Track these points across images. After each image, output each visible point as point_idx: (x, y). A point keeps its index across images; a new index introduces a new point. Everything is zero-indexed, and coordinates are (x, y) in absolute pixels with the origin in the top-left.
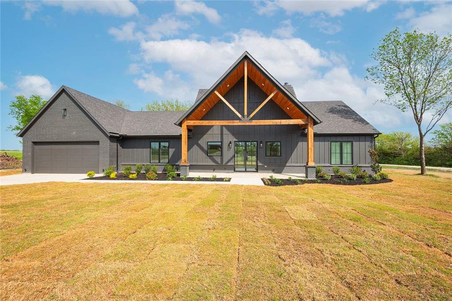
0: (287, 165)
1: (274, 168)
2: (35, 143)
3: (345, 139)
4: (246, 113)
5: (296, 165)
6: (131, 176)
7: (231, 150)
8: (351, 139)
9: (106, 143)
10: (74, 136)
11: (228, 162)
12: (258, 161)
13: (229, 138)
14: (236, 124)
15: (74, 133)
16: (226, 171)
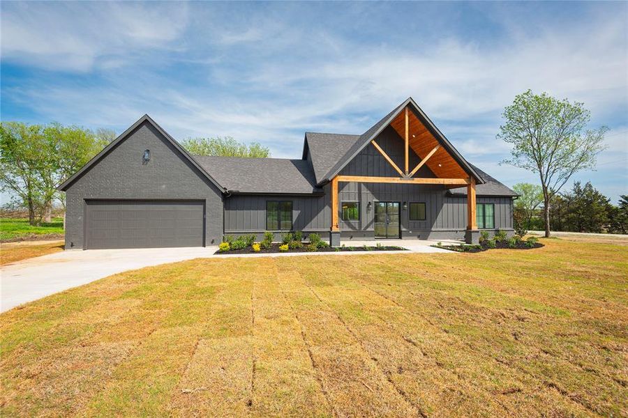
0: (433, 229)
1: (419, 234)
2: (88, 201)
3: (487, 200)
4: (407, 170)
5: (442, 230)
6: (282, 248)
7: (371, 212)
8: (492, 201)
9: (215, 203)
10: (163, 191)
11: (367, 227)
12: (402, 226)
13: (368, 198)
14: (396, 182)
15: (164, 186)
16: (365, 238)
